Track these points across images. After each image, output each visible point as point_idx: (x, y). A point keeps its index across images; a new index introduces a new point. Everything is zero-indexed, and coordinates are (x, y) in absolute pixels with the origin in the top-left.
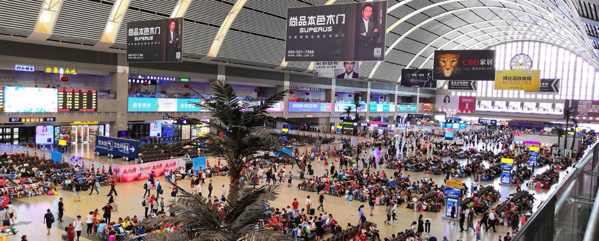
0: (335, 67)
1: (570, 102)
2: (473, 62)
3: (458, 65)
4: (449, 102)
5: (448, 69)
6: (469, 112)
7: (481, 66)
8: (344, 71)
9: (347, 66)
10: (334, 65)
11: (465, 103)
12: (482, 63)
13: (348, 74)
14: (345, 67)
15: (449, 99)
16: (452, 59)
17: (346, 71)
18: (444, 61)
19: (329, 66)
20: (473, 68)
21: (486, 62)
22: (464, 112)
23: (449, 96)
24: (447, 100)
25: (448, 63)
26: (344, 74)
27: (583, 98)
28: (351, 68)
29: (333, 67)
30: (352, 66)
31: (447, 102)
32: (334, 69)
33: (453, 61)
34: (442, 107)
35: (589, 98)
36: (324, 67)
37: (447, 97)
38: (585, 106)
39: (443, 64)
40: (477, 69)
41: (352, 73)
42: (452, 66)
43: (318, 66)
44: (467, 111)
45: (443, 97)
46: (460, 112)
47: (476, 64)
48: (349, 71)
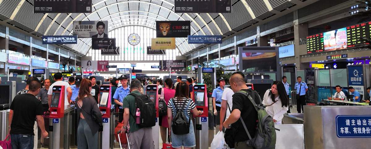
0: (90, 30)
1: (162, 61)
2: (178, 27)
3: (171, 29)
4: (91, 65)
5: (165, 32)
6: (105, 71)
7: (183, 30)
8: (97, 33)
9: (99, 30)
10: (89, 29)
11: (101, 65)
12: (183, 28)
13: (101, 35)
14: (98, 30)
15: (91, 62)
16: (166, 26)
17: (99, 33)
18: (162, 27)
19: (85, 29)
20: (179, 31)
21: (185, 28)
22: (101, 71)
23: (91, 61)
24: (89, 63)
25: (165, 28)
26: (97, 35)
27: (168, 59)
28: (102, 31)
29: (88, 30)
30: (103, 30)
31: (89, 65)
32: (89, 31)
33: (167, 27)
34: (86, 69)
35: (171, 59)
36: (81, 30)
37: (89, 62)
38: (170, 64)
39: (162, 28)
40: (181, 31)
41: (103, 34)
42: (167, 30)
43: (77, 30)
44: (103, 70)
45: (86, 62)
46: (98, 71)
47: (180, 28)
48: (101, 33)
